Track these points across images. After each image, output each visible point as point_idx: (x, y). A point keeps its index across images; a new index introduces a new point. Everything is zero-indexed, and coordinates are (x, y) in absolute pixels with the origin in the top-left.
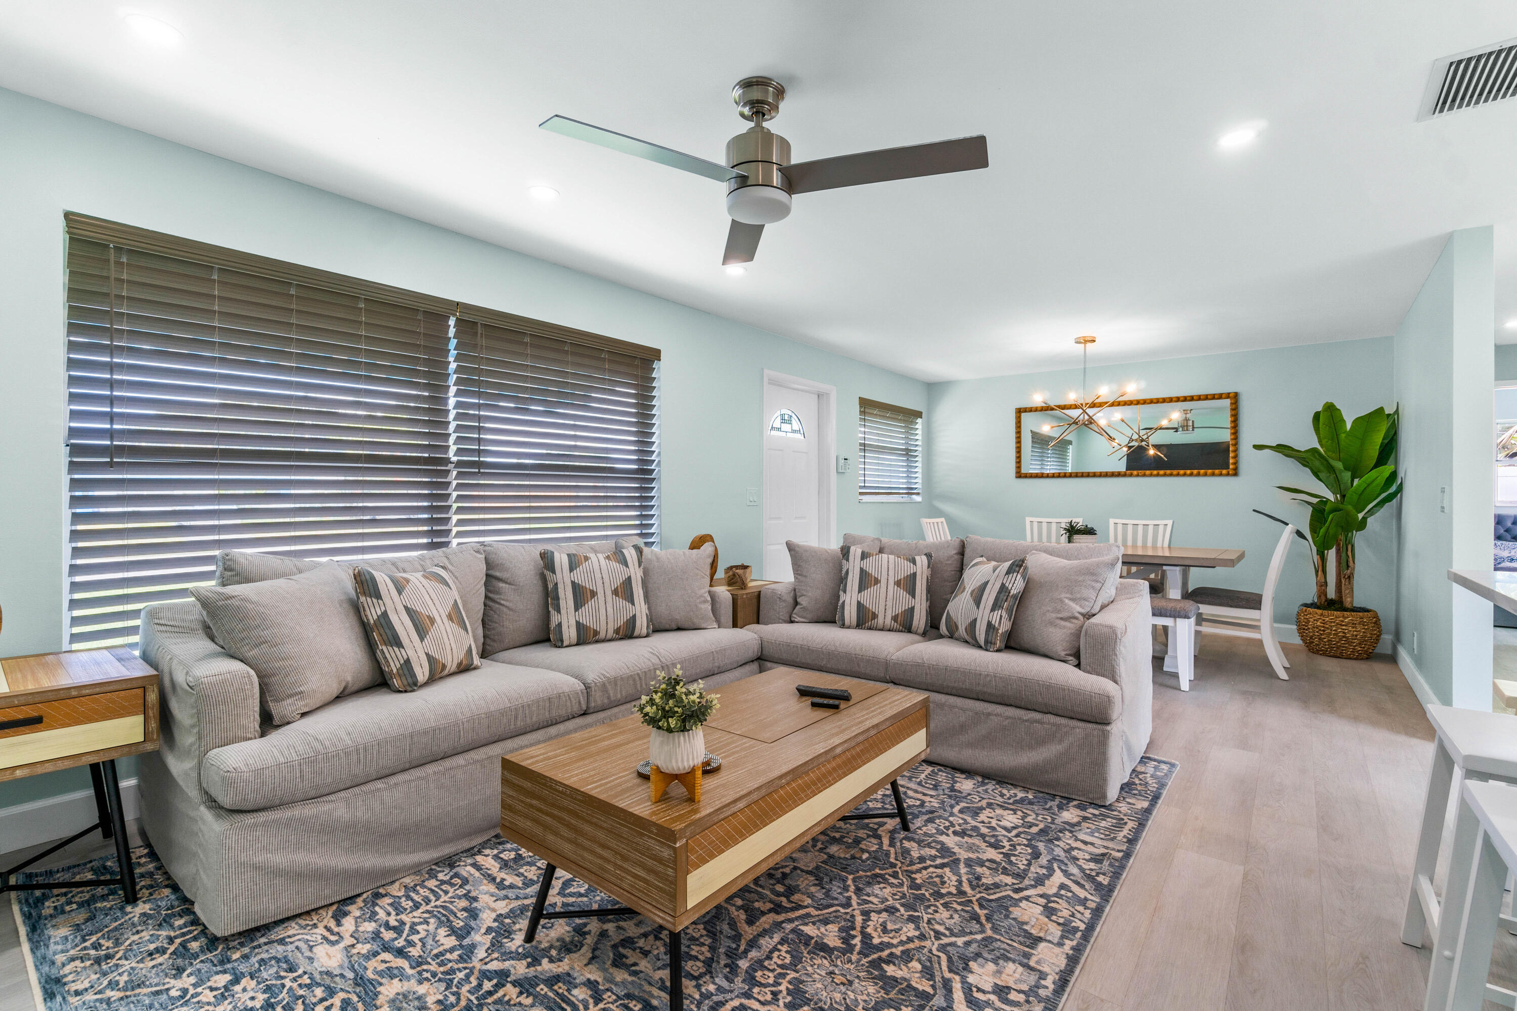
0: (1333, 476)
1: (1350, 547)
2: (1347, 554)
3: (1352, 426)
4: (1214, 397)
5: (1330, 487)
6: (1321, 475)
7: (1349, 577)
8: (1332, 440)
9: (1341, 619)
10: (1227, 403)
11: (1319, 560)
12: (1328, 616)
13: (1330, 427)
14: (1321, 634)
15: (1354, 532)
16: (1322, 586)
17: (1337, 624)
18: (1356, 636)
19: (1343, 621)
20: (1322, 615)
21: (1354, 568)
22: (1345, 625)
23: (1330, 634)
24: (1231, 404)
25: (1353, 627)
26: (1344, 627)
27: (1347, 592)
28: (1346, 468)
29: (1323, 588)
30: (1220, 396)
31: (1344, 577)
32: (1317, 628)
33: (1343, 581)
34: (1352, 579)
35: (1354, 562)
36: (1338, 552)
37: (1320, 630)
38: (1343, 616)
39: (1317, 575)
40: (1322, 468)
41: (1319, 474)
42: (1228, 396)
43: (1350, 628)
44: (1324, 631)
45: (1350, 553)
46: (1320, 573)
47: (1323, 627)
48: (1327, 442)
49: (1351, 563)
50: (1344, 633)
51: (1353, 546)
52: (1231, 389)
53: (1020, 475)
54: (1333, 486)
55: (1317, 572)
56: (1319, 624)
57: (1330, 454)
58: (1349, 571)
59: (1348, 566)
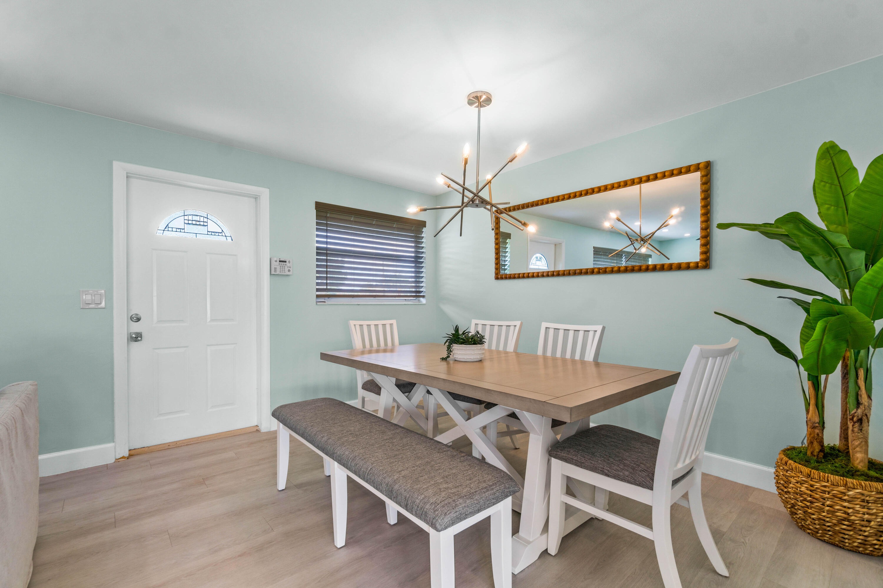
0: (835, 261)
1: (862, 373)
2: (857, 383)
3: (867, 174)
4: (680, 172)
5: (832, 278)
6: (818, 260)
7: (860, 421)
8: (837, 205)
9: (841, 489)
10: (697, 176)
11: (812, 389)
12: (820, 480)
13: (832, 184)
14: (808, 507)
15: (871, 350)
16: (814, 428)
17: (834, 496)
18: (869, 521)
19: (844, 494)
20: (809, 476)
21: (869, 407)
22: (849, 502)
23: (821, 510)
24: (702, 177)
25: (864, 507)
26: (846, 504)
27: (857, 443)
28: (856, 245)
29: (817, 431)
30: (688, 170)
31: (852, 419)
32: (801, 495)
33: (850, 425)
34: (865, 424)
35: (869, 397)
36: (845, 376)
37: (805, 500)
38: (845, 485)
39: (808, 411)
40: (816, 248)
41: (814, 258)
42: (697, 168)
43: (857, 507)
44: (811, 502)
45: (861, 383)
46: (812, 408)
47: (811, 496)
48: (828, 209)
49: (864, 399)
50: (845, 513)
51: (868, 371)
52: (702, 159)
53: (499, 276)
54: (837, 276)
55: (808, 404)
56: (803, 489)
57: (833, 227)
58: (860, 411)
59: (858, 404)
